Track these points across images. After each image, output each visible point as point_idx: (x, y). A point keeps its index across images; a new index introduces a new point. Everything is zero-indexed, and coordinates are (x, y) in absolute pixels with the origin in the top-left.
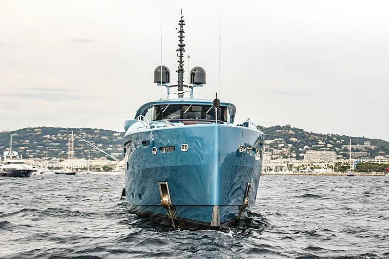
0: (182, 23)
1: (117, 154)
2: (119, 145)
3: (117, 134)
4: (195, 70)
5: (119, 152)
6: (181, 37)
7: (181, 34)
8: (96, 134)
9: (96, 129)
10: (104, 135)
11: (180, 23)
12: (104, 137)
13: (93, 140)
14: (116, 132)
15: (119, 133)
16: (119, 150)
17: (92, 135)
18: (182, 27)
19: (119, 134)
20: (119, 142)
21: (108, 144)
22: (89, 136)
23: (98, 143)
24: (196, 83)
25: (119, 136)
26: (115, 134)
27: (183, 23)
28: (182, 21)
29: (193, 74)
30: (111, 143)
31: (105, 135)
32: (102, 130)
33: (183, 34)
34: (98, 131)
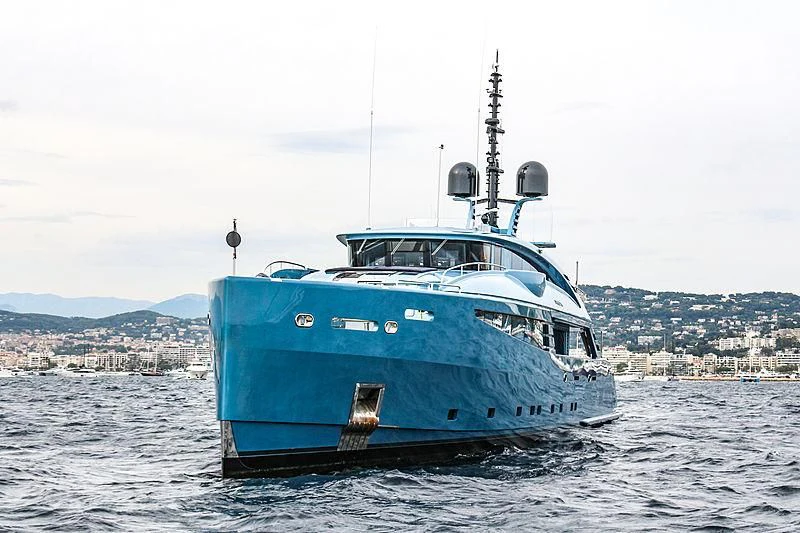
0: (496, 79)
1: (651, 339)
2: (655, 321)
3: (651, 297)
4: (525, 169)
5: (654, 334)
6: (495, 106)
7: (495, 101)
8: (607, 297)
9: (609, 288)
10: (624, 298)
11: (493, 78)
12: (625, 304)
13: (600, 309)
14: (649, 293)
15: (655, 294)
16: (656, 329)
17: (599, 300)
18: (496, 87)
19: (656, 297)
20: (656, 314)
21: (633, 317)
22: (593, 302)
23: (611, 316)
24: (528, 195)
25: (655, 300)
26: (646, 297)
27: (499, 78)
28: (496, 75)
29: (521, 176)
30: (640, 316)
31: (627, 300)
32: (619, 289)
33: (499, 100)
34: (611, 292)
